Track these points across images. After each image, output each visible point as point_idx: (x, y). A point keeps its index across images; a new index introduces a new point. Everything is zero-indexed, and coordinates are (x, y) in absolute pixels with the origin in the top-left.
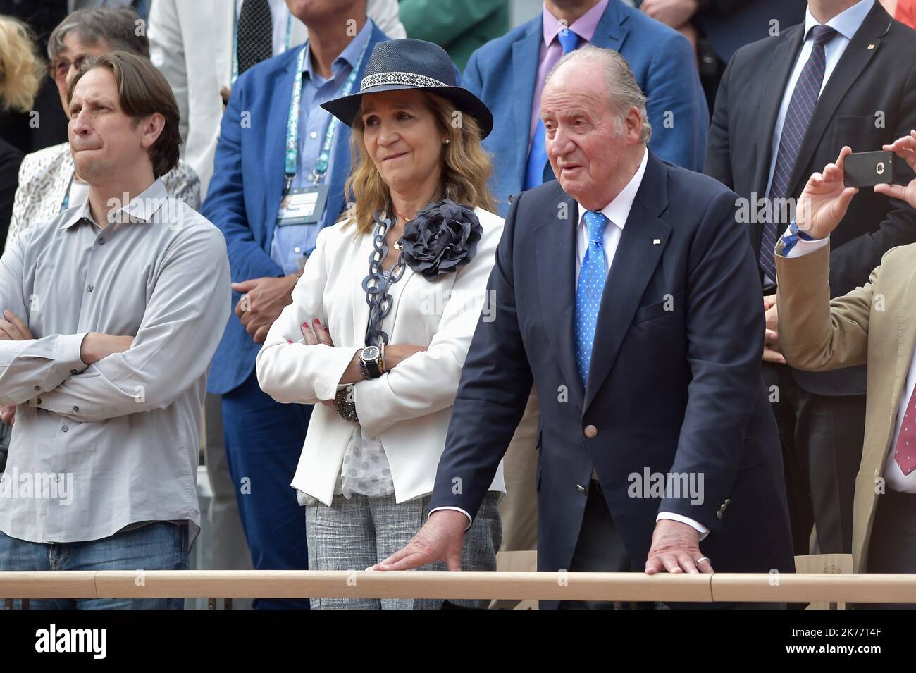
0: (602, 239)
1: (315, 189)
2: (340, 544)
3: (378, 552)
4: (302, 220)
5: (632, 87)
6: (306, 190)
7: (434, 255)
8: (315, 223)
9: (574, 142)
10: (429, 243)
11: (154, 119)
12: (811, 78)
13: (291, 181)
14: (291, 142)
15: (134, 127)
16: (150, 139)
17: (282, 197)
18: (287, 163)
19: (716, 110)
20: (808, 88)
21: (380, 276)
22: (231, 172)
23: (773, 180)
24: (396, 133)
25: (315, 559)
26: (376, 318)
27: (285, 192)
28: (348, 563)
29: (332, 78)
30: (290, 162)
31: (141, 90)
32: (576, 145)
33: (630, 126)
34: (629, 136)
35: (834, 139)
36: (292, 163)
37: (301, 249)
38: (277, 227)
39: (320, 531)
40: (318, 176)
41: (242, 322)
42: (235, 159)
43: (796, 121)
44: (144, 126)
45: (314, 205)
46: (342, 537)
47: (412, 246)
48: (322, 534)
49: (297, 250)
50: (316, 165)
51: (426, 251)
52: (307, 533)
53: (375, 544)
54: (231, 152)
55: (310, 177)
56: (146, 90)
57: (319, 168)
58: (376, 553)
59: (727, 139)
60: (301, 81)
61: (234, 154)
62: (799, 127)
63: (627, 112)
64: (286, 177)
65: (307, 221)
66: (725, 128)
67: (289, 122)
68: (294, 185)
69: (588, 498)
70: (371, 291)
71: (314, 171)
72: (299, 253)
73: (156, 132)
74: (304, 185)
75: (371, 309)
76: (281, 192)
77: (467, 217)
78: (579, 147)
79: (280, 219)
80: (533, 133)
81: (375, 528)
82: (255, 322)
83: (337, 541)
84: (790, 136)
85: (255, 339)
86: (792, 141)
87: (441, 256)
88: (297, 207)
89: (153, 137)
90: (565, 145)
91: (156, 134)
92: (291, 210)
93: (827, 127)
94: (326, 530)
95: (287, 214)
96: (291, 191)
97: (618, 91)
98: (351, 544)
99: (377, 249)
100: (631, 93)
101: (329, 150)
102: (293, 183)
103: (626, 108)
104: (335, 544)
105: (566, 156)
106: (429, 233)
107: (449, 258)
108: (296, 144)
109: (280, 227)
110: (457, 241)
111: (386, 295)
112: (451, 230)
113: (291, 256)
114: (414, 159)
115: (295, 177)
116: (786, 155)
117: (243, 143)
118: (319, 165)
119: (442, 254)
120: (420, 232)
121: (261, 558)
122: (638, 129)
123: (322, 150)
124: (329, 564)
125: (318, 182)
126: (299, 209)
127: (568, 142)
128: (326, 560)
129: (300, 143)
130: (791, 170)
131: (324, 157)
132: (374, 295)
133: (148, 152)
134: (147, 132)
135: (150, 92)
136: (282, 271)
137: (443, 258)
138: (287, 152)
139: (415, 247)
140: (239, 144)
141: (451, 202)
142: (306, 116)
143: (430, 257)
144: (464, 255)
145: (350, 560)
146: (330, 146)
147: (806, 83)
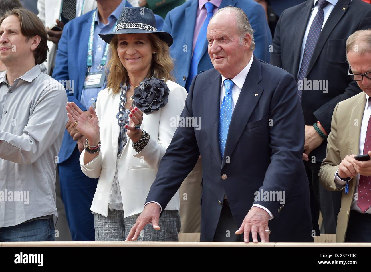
0: (231, 92)
1: (100, 73)
2: (109, 230)
3: (126, 233)
4: (95, 86)
5: (247, 25)
6: (96, 73)
7: (149, 103)
8: (100, 87)
9: (220, 47)
10: (146, 98)
11: (36, 38)
12: (317, 23)
13: (90, 69)
14: (90, 52)
15: (27, 41)
16: (34, 47)
17: (86, 76)
18: (88, 61)
19: (275, 37)
20: (316, 27)
21: (124, 112)
22: (63, 66)
23: (301, 68)
24: (136, 50)
25: (98, 237)
26: (123, 131)
27: (87, 74)
28: (112, 238)
29: (108, 24)
30: (89, 61)
31: (30, 25)
32: (222, 48)
33: (246, 42)
34: (245, 46)
35: (328, 49)
36: (90, 61)
37: (94, 99)
38: (83, 89)
39: (100, 224)
40: (101, 67)
41: (68, 131)
42: (65, 59)
43: (311, 42)
44: (31, 41)
45: (100, 80)
46: (110, 227)
47: (138, 99)
48: (101, 225)
49: (93, 99)
50: (101, 62)
51: (144, 101)
52: (95, 225)
53: (124, 230)
54: (63, 57)
55: (98, 67)
56: (32, 25)
57: (102, 63)
58: (125, 234)
59: (280, 49)
60: (94, 25)
61: (64, 58)
62: (312, 44)
63: (245, 35)
64: (87, 67)
65: (97, 86)
66: (279, 45)
67: (89, 44)
68: (91, 71)
69: (223, 207)
70: (120, 119)
71: (100, 65)
72: (93, 101)
73: (36, 44)
74: (95, 70)
75: (121, 127)
76: (85, 74)
77: (162, 85)
78: (223, 50)
79: (85, 86)
80: (194, 48)
81: (124, 223)
82: (74, 131)
83: (108, 229)
84: (308, 48)
85: (74, 139)
86: (309, 50)
87: (151, 104)
88: (92, 80)
89: (36, 46)
90: (217, 48)
91: (37, 44)
92: (90, 82)
93: (325, 44)
94: (103, 224)
95: (87, 84)
96: (89, 74)
97: (241, 25)
98: (114, 230)
99: (122, 100)
100: (247, 27)
101: (107, 56)
102: (90, 70)
103: (245, 34)
104: (107, 230)
105: (217, 53)
106: (146, 93)
107: (155, 104)
108: (92, 53)
109: (85, 89)
110: (158, 97)
111: (127, 121)
112: (155, 92)
113: (90, 102)
114: (142, 60)
115: (92, 67)
116: (306, 57)
117: (68, 52)
118: (102, 62)
119: (152, 103)
120: (142, 92)
121: (76, 236)
122: (249, 43)
123: (103, 56)
124: (104, 239)
125: (102, 69)
126: (93, 81)
127: (218, 47)
128: (103, 237)
129: (94, 52)
130: (309, 63)
131: (104, 59)
132: (122, 121)
133: (33, 53)
134: (33, 44)
135: (34, 26)
136: (86, 109)
137: (152, 105)
138: (88, 57)
139: (140, 100)
140: (67, 53)
141: (155, 79)
142: (96, 40)
143: (147, 104)
144: (162, 103)
145: (114, 237)
146: (107, 54)
147: (315, 25)
